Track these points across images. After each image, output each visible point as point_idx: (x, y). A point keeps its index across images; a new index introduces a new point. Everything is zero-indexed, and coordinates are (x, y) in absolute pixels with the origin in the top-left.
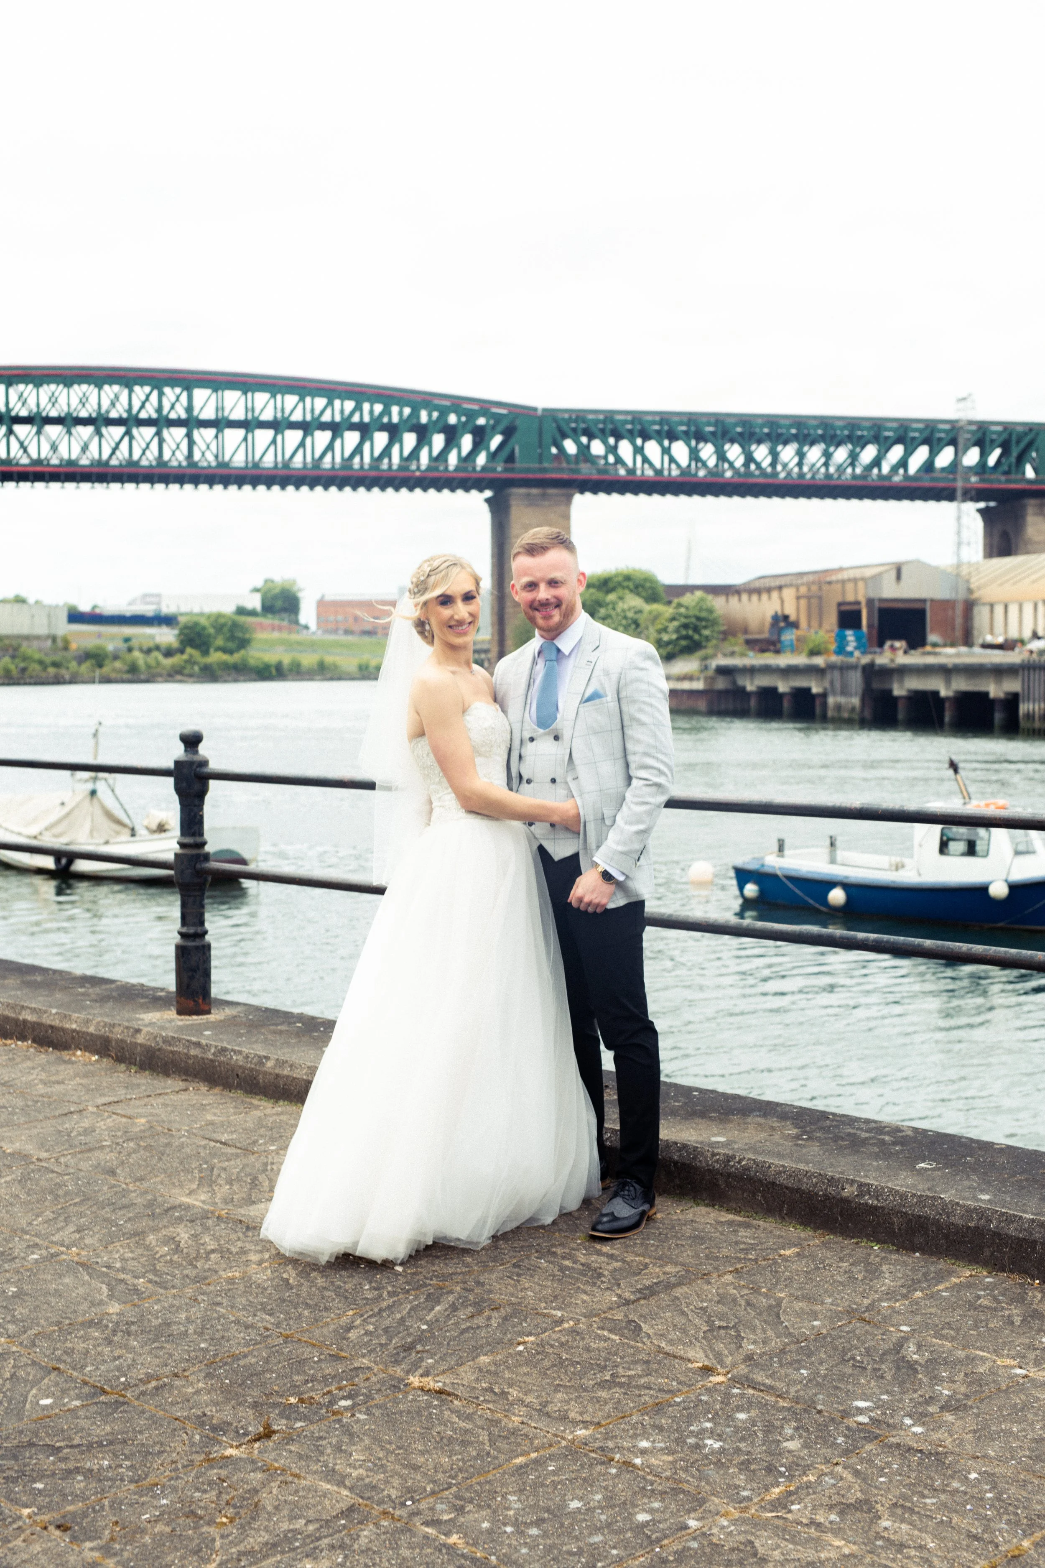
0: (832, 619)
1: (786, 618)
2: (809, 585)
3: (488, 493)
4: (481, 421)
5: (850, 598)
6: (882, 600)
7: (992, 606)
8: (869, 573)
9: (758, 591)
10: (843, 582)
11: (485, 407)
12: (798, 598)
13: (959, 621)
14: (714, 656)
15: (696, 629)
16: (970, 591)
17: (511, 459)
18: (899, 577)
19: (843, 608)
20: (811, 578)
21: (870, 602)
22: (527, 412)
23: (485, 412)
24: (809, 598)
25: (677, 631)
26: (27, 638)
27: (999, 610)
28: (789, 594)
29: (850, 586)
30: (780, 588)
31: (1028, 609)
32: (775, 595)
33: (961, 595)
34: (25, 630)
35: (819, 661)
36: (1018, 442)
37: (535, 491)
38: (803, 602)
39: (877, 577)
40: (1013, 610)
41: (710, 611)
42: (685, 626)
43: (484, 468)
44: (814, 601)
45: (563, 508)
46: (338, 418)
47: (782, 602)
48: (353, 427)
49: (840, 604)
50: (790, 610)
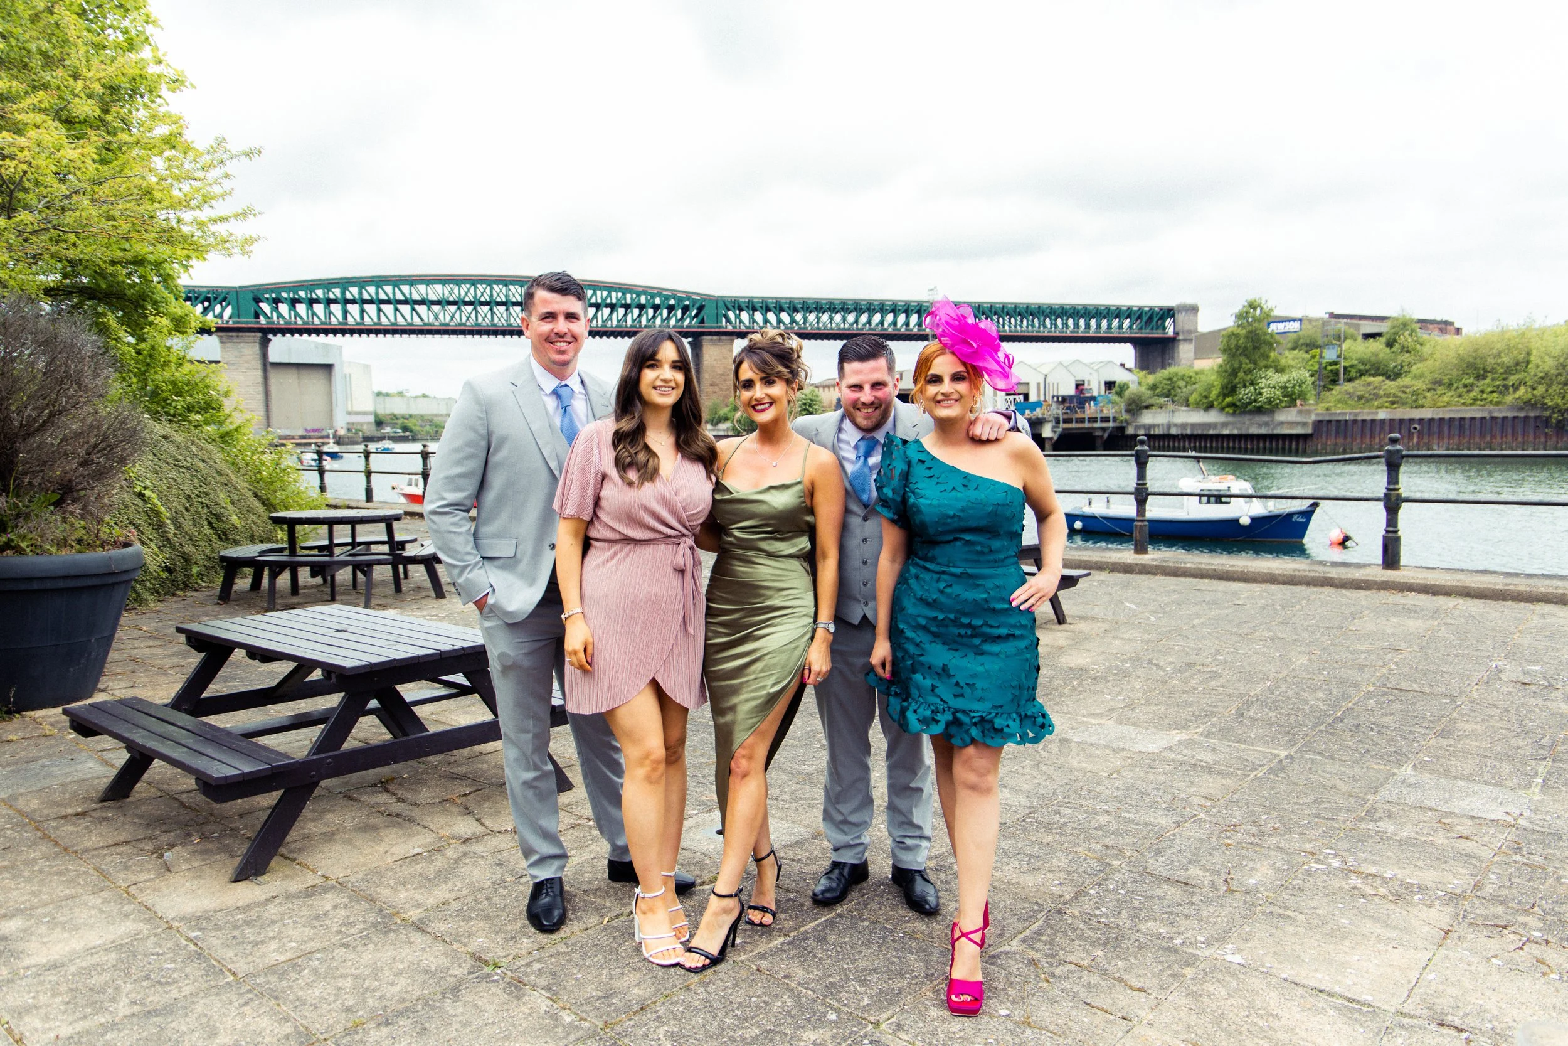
3: (690, 339)
4: (687, 303)
9: (829, 387)
11: (689, 296)
15: (810, 406)
17: (702, 321)
22: (710, 298)
23: (688, 298)
26: (436, 415)
34: (435, 412)
37: (715, 338)
43: (688, 327)
45: (729, 347)
46: (599, 301)
48: (607, 306)
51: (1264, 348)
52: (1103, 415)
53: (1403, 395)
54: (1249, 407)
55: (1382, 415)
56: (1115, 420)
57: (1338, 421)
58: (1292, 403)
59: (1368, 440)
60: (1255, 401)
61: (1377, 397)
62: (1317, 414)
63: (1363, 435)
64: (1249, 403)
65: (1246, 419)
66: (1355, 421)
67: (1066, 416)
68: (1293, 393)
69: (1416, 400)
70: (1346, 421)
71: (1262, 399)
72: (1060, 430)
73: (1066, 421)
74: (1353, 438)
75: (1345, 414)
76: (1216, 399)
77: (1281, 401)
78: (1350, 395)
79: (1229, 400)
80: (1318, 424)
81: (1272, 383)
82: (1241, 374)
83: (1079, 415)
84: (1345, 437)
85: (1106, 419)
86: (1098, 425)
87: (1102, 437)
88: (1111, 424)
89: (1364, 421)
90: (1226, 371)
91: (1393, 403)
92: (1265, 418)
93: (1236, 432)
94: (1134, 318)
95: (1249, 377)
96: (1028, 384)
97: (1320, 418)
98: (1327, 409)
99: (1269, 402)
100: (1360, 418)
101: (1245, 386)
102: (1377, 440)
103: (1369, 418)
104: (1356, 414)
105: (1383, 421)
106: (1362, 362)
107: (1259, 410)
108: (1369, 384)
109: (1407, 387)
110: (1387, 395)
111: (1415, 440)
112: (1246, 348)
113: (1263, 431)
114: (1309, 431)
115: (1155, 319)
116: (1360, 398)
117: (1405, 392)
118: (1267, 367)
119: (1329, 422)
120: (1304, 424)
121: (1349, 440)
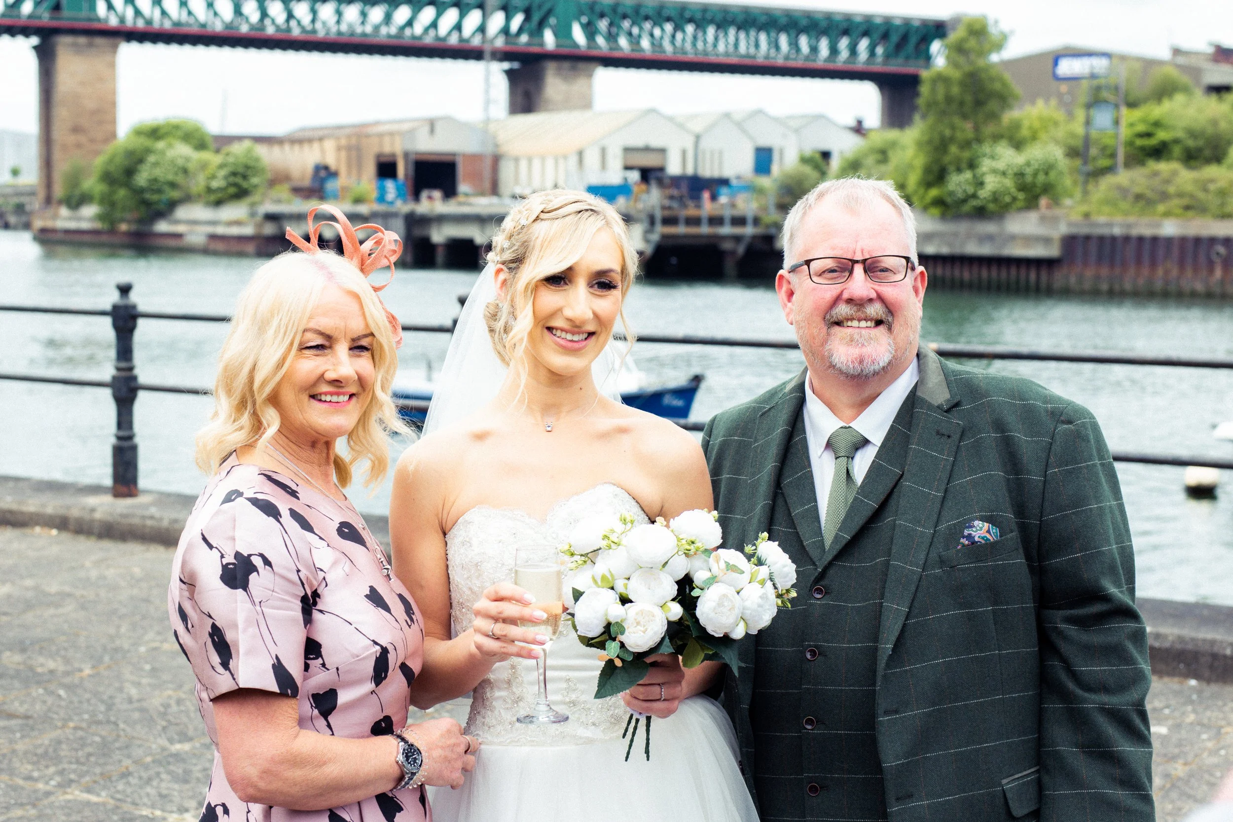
0: (370, 169)
1: (326, 168)
2: (349, 137)
3: (36, 40)
5: (387, 149)
6: (417, 153)
7: (517, 160)
8: (406, 127)
9: (299, 142)
10: (381, 135)
12: (339, 149)
13: (487, 174)
14: (261, 203)
15: (245, 177)
16: (497, 146)
17: (57, 7)
18: (432, 131)
19: (383, 159)
20: (347, 131)
21: (406, 155)
24: (349, 148)
25: (226, 178)
27: (523, 164)
28: (330, 145)
29: (387, 141)
30: (321, 139)
31: (550, 163)
32: (316, 145)
33: (489, 150)
35: (363, 209)
36: (540, 7)
37: (82, 39)
38: (343, 154)
39: (412, 132)
40: (536, 163)
41: (257, 160)
42: (234, 174)
43: (30, 17)
44: (354, 153)
45: (108, 57)
47: (323, 151)
49: (379, 156)
50: (331, 160)
51: (993, 105)
52: (736, 213)
53: (1201, 195)
54: (966, 208)
55: (1170, 228)
56: (756, 221)
57: (1101, 239)
58: (1031, 203)
59: (1146, 271)
60: (974, 196)
61: (1164, 196)
62: (1070, 224)
63: (1139, 262)
64: (964, 201)
65: (963, 227)
66: (1127, 239)
67: (667, 213)
68: (1034, 185)
69: (1223, 205)
70: (1113, 239)
71: (984, 193)
72: (655, 237)
73: (669, 221)
74: (1124, 264)
75: (1110, 225)
76: (916, 192)
77: (1014, 199)
78: (1123, 191)
79: (934, 192)
80: (1070, 242)
81: (1000, 165)
82: (954, 149)
83: (691, 211)
84: (1112, 265)
85: (739, 221)
86: (726, 230)
87: (733, 253)
88: (749, 230)
89: (1141, 239)
90: (930, 142)
91: (1187, 208)
92: (989, 227)
93: (945, 250)
94: (876, 36)
95: (966, 154)
96: (662, 151)
97: (1074, 230)
98: (1087, 215)
99: (995, 197)
100: (1135, 232)
101: (959, 170)
102: (1160, 272)
103: (1147, 232)
104: (1129, 226)
105: (1169, 240)
106: (1192, 134)
107: (981, 213)
108: (1156, 174)
109: (1212, 181)
110: (1180, 195)
111: (1218, 273)
112: (962, 104)
113: (986, 250)
114: (1053, 251)
115: (913, 40)
116: (1139, 197)
117: (1206, 190)
118: (997, 138)
119: (1087, 238)
120: (1047, 241)
121: (1117, 271)
